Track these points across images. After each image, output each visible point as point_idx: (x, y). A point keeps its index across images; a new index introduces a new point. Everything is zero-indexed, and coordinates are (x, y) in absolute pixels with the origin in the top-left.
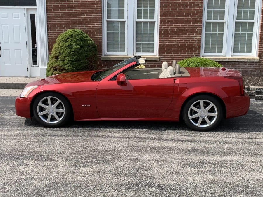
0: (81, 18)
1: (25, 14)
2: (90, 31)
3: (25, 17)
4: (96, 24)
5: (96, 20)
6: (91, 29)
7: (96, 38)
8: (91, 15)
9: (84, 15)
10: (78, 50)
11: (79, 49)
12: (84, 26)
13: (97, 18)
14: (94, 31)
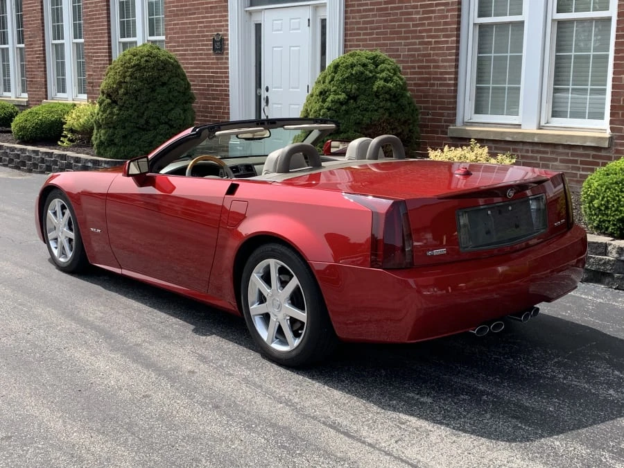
0: (412, 20)
1: (309, 20)
2: (429, 55)
3: (309, 26)
4: (445, 36)
5: (446, 23)
6: (433, 49)
7: (442, 73)
8: (433, 12)
9: (418, 13)
10: (338, 105)
11: (342, 104)
12: (417, 41)
13: (446, 17)
14: (437, 55)
